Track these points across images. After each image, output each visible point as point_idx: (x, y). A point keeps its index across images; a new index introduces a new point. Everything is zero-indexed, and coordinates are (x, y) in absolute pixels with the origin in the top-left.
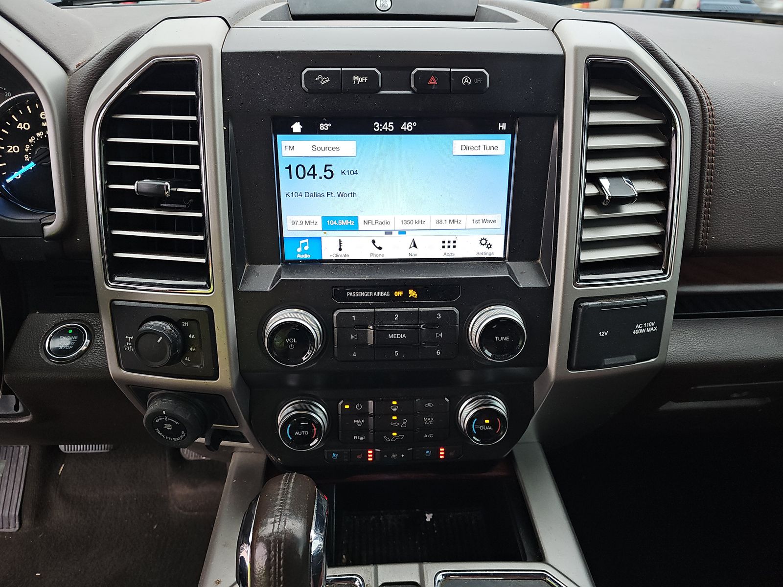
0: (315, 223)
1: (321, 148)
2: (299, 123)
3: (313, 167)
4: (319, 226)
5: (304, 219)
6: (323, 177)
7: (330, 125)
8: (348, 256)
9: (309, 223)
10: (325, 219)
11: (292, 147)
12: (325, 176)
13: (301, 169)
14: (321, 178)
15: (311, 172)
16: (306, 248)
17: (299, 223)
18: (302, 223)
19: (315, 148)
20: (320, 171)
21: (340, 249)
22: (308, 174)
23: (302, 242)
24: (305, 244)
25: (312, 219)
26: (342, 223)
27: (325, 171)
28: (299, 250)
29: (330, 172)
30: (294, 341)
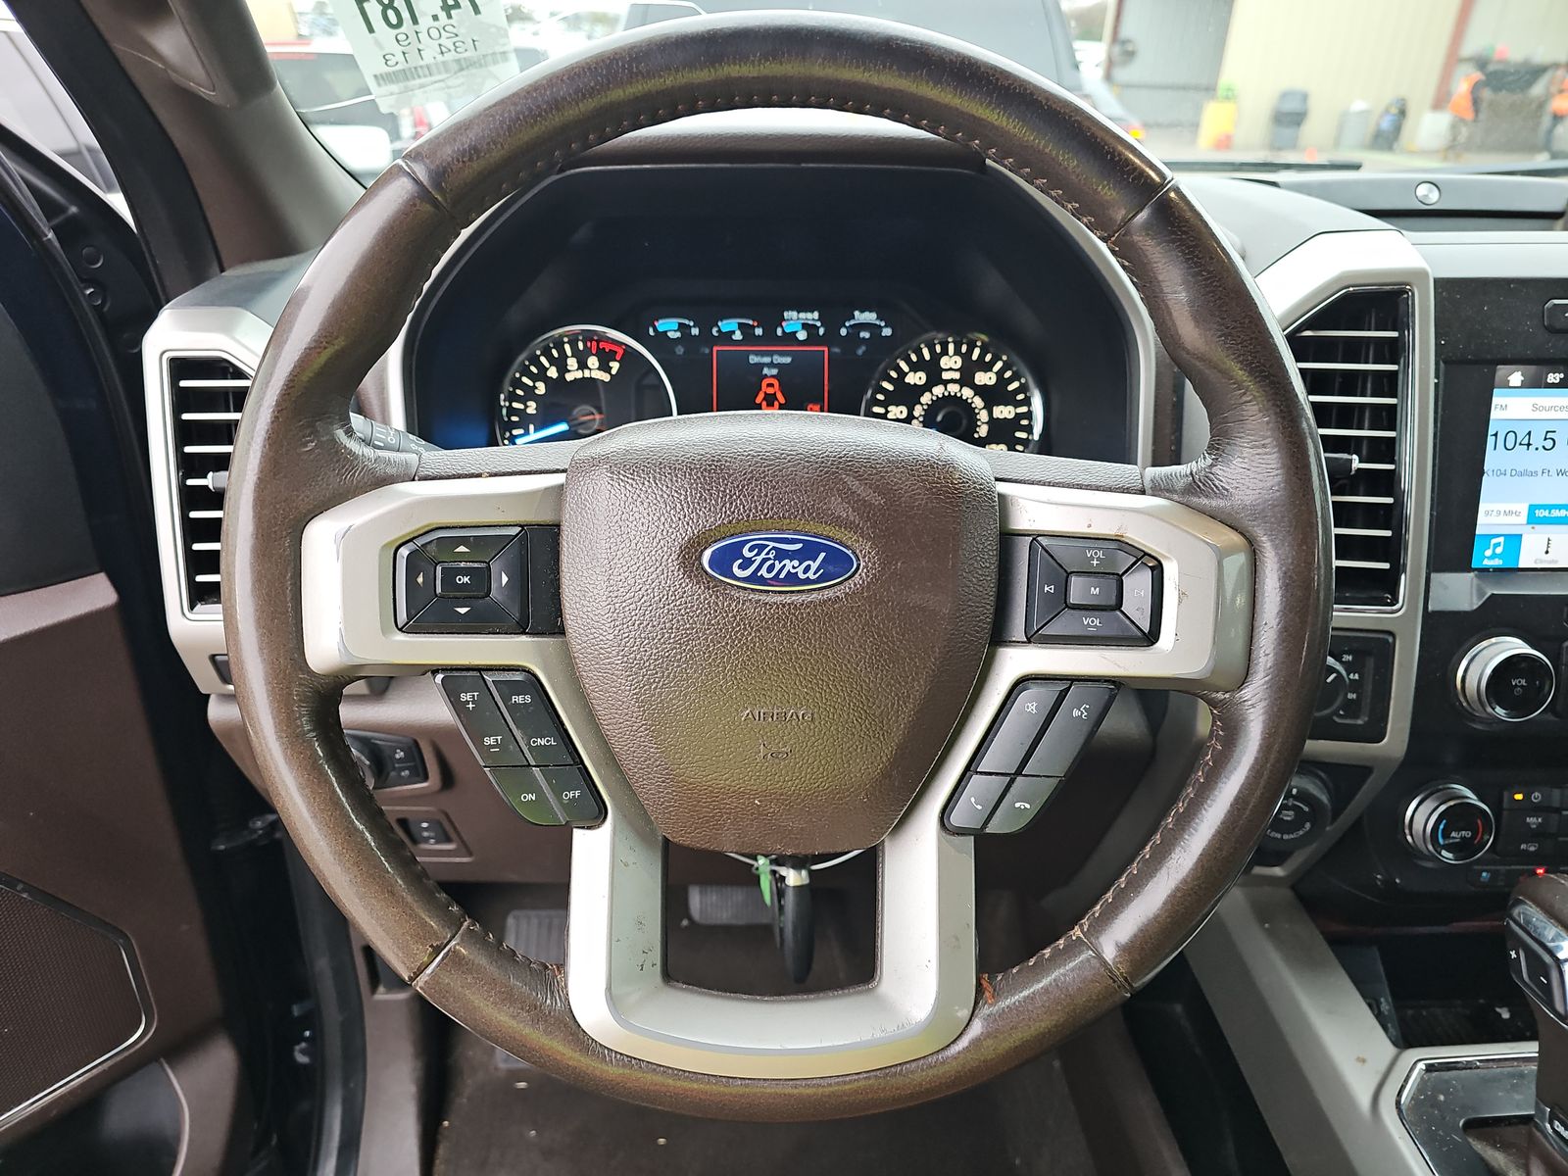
0: (1517, 513)
1: (1544, 408)
2: (1520, 373)
3: (1529, 433)
4: (1523, 519)
5: (1503, 507)
6: (1541, 448)
7: (1562, 376)
8: (1556, 562)
9: (1510, 513)
10: (1532, 508)
11: (1504, 406)
12: (1544, 447)
13: (1511, 437)
14: (1537, 449)
15: (1526, 441)
16: (1499, 550)
17: (1495, 513)
18: (1499, 513)
19: (1535, 408)
20: (1537, 440)
21: (1547, 552)
22: (1520, 444)
23: (1494, 541)
24: (1499, 544)
25: (1513, 507)
26: (1556, 513)
27: (1545, 439)
28: (1488, 553)
29: (1552, 441)
30: (1523, 682)
